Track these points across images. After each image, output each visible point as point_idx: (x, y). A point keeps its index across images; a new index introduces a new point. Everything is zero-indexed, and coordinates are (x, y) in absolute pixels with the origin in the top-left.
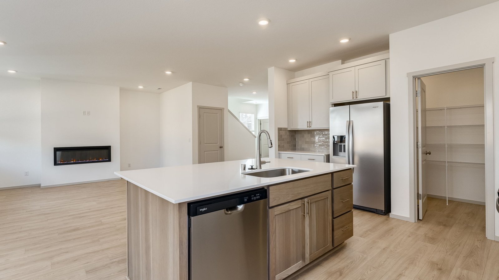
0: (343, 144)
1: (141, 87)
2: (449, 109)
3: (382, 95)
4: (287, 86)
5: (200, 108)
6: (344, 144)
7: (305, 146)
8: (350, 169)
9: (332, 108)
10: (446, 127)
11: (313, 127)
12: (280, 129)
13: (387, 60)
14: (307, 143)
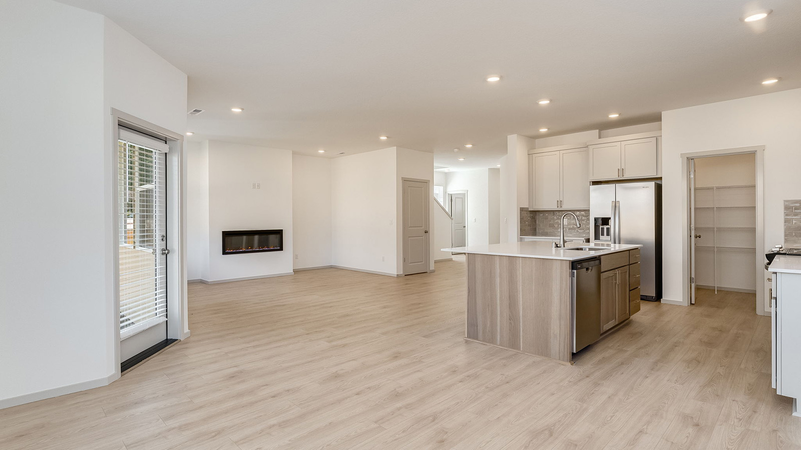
0: (605, 227)
1: (321, 152)
2: (718, 188)
3: (654, 175)
4: (529, 158)
5: (405, 180)
6: (608, 226)
7: (549, 230)
8: (637, 248)
9: (592, 187)
10: (715, 209)
11: (565, 207)
12: (522, 210)
13: (659, 138)
14: (552, 226)
